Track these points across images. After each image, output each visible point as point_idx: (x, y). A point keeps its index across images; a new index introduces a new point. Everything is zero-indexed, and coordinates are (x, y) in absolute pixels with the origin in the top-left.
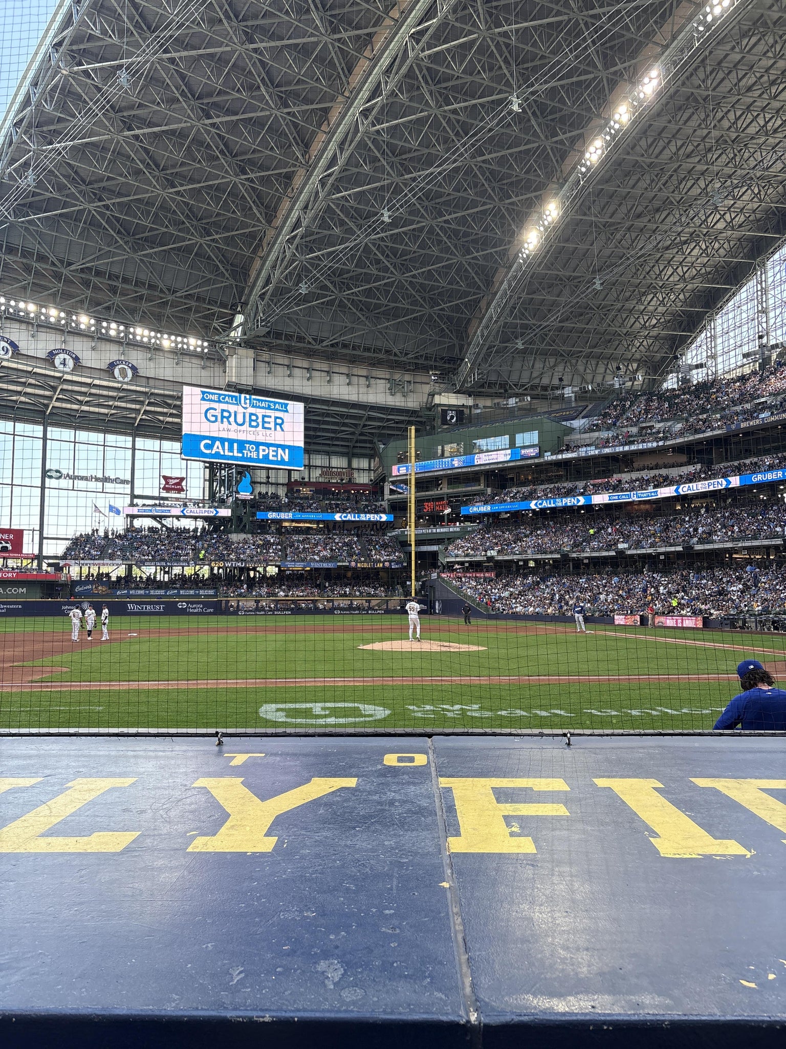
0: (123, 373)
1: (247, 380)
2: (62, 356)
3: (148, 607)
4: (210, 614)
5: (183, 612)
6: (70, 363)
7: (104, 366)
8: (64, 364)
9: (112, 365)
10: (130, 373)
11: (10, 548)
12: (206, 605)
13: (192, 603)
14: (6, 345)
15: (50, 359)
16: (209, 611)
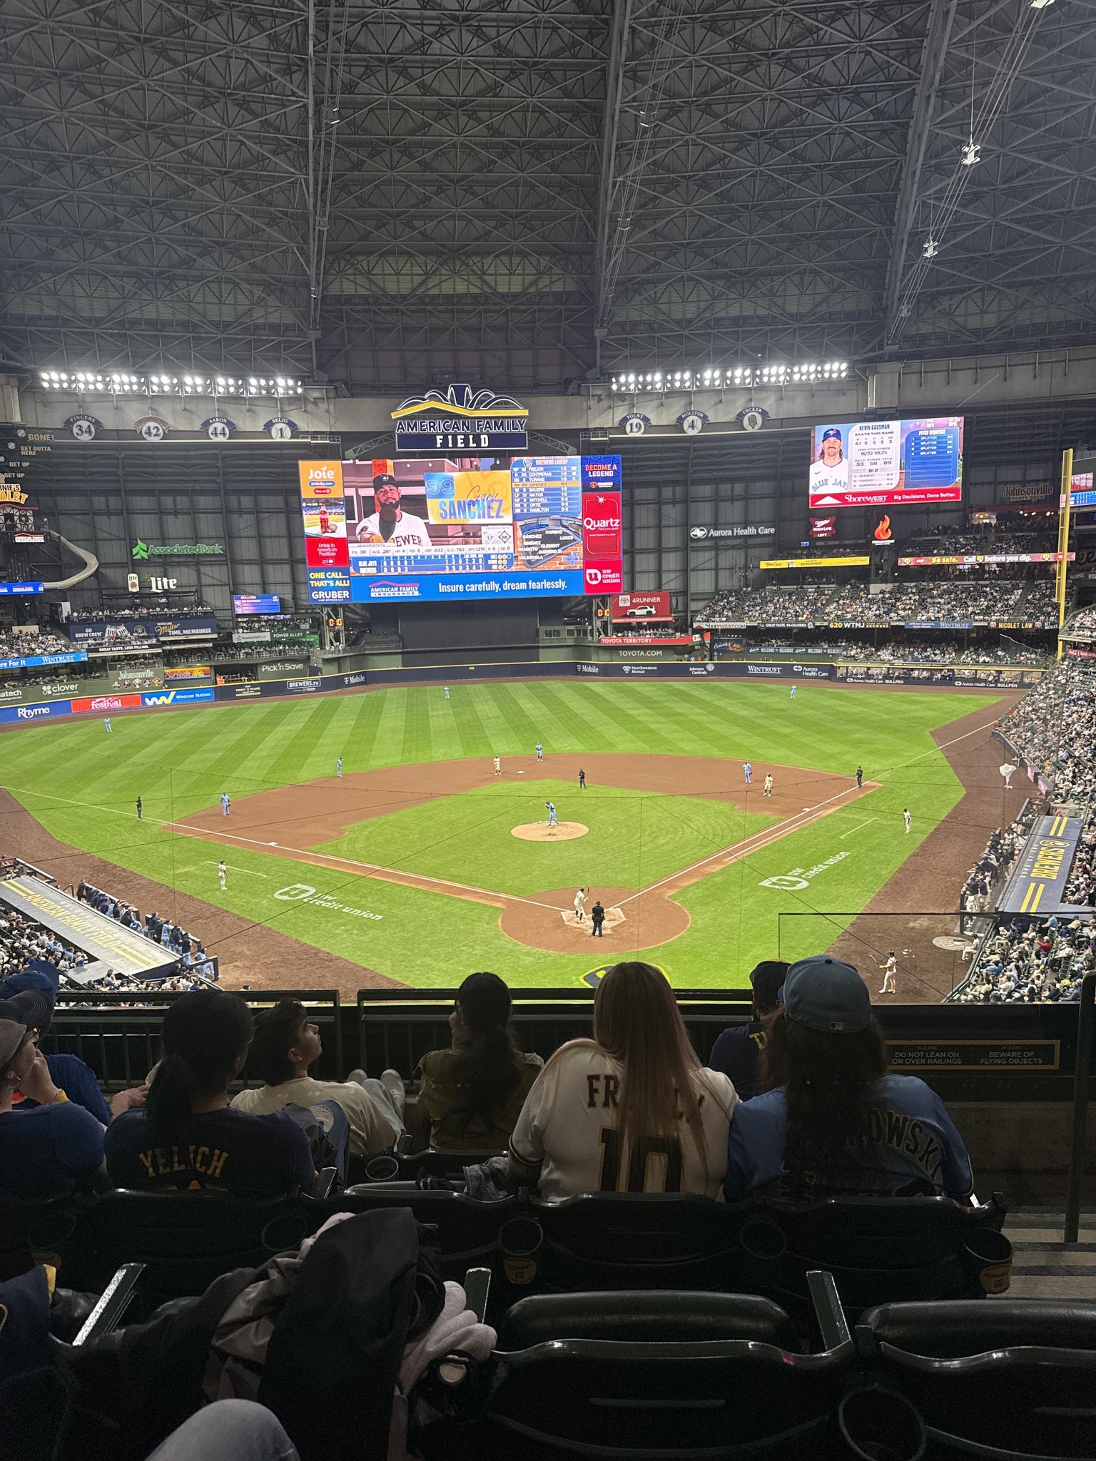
0: (753, 421)
1: (891, 401)
2: (690, 419)
3: (767, 669)
4: (825, 678)
5: (799, 675)
6: (699, 424)
7: (731, 417)
8: (692, 426)
9: (741, 415)
10: (759, 419)
11: (654, 612)
12: (821, 668)
13: (808, 666)
14: (639, 421)
15: (679, 425)
16: (823, 674)
